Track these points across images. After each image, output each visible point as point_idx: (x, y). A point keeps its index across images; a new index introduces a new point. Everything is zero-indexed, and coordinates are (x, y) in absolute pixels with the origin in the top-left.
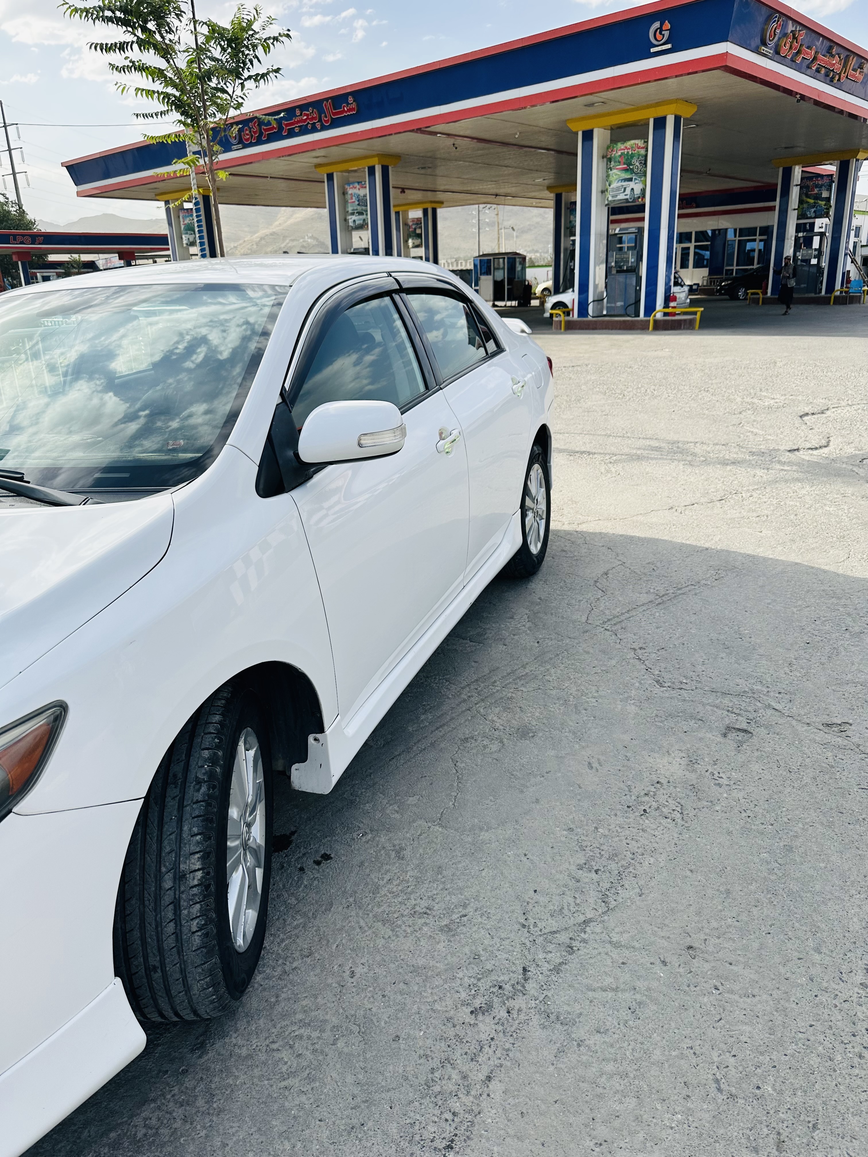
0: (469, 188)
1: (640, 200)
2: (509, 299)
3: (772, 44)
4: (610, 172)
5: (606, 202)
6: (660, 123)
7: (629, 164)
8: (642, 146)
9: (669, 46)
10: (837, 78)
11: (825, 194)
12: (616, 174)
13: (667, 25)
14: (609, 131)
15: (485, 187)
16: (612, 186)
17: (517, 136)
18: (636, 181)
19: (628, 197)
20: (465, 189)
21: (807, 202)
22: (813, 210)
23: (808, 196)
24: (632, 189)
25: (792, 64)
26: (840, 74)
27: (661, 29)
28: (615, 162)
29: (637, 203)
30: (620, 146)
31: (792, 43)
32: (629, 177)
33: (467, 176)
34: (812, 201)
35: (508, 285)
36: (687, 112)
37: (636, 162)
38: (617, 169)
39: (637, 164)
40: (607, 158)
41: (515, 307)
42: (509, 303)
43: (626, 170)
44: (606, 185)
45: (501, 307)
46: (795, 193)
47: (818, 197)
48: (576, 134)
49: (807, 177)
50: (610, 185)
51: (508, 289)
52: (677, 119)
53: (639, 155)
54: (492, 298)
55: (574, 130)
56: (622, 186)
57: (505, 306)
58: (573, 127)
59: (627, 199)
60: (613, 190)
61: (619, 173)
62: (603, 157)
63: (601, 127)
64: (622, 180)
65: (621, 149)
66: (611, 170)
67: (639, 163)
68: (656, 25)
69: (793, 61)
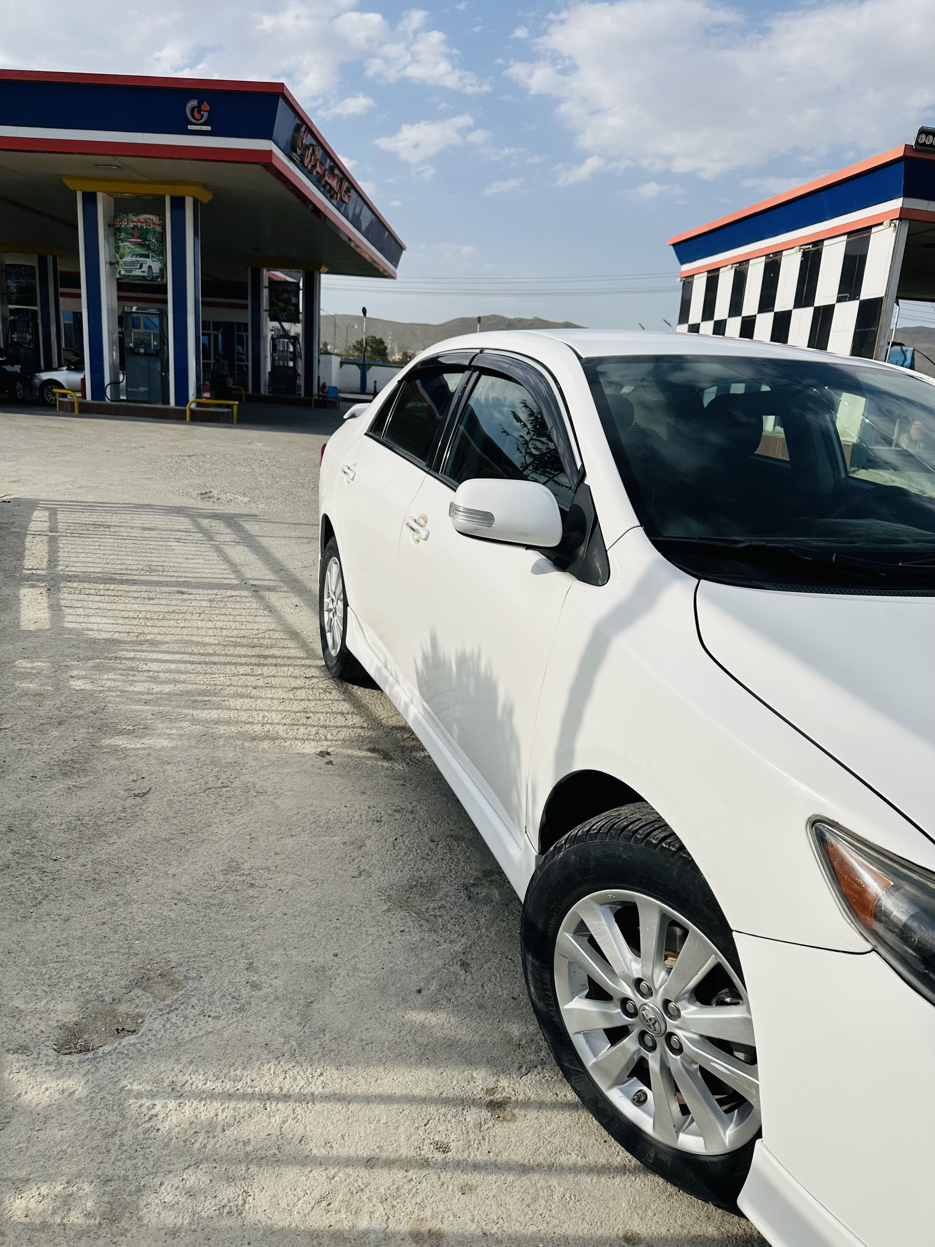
1: (159, 280)
3: (299, 152)
4: (121, 245)
5: (118, 276)
6: (178, 203)
7: (145, 239)
8: (157, 222)
9: (208, 128)
11: (293, 300)
12: (127, 246)
13: (206, 107)
14: (113, 199)
16: (124, 260)
18: (154, 259)
19: (145, 274)
21: (278, 306)
22: (284, 314)
23: (278, 300)
24: (150, 267)
25: (308, 173)
27: (199, 108)
28: (127, 234)
29: (156, 283)
30: (132, 217)
32: (145, 253)
34: (282, 305)
36: (206, 197)
37: (152, 239)
38: (130, 242)
39: (154, 240)
40: (114, 230)
43: (141, 245)
44: (116, 257)
46: (265, 293)
47: (286, 301)
48: (75, 192)
49: (274, 281)
50: (121, 258)
52: (196, 202)
53: (155, 232)
55: (72, 188)
56: (138, 261)
58: (71, 184)
59: (144, 277)
60: (126, 263)
61: (132, 246)
62: (109, 225)
63: (103, 192)
64: (137, 255)
65: (132, 221)
66: (122, 242)
67: (157, 241)
68: (194, 103)
69: (311, 172)
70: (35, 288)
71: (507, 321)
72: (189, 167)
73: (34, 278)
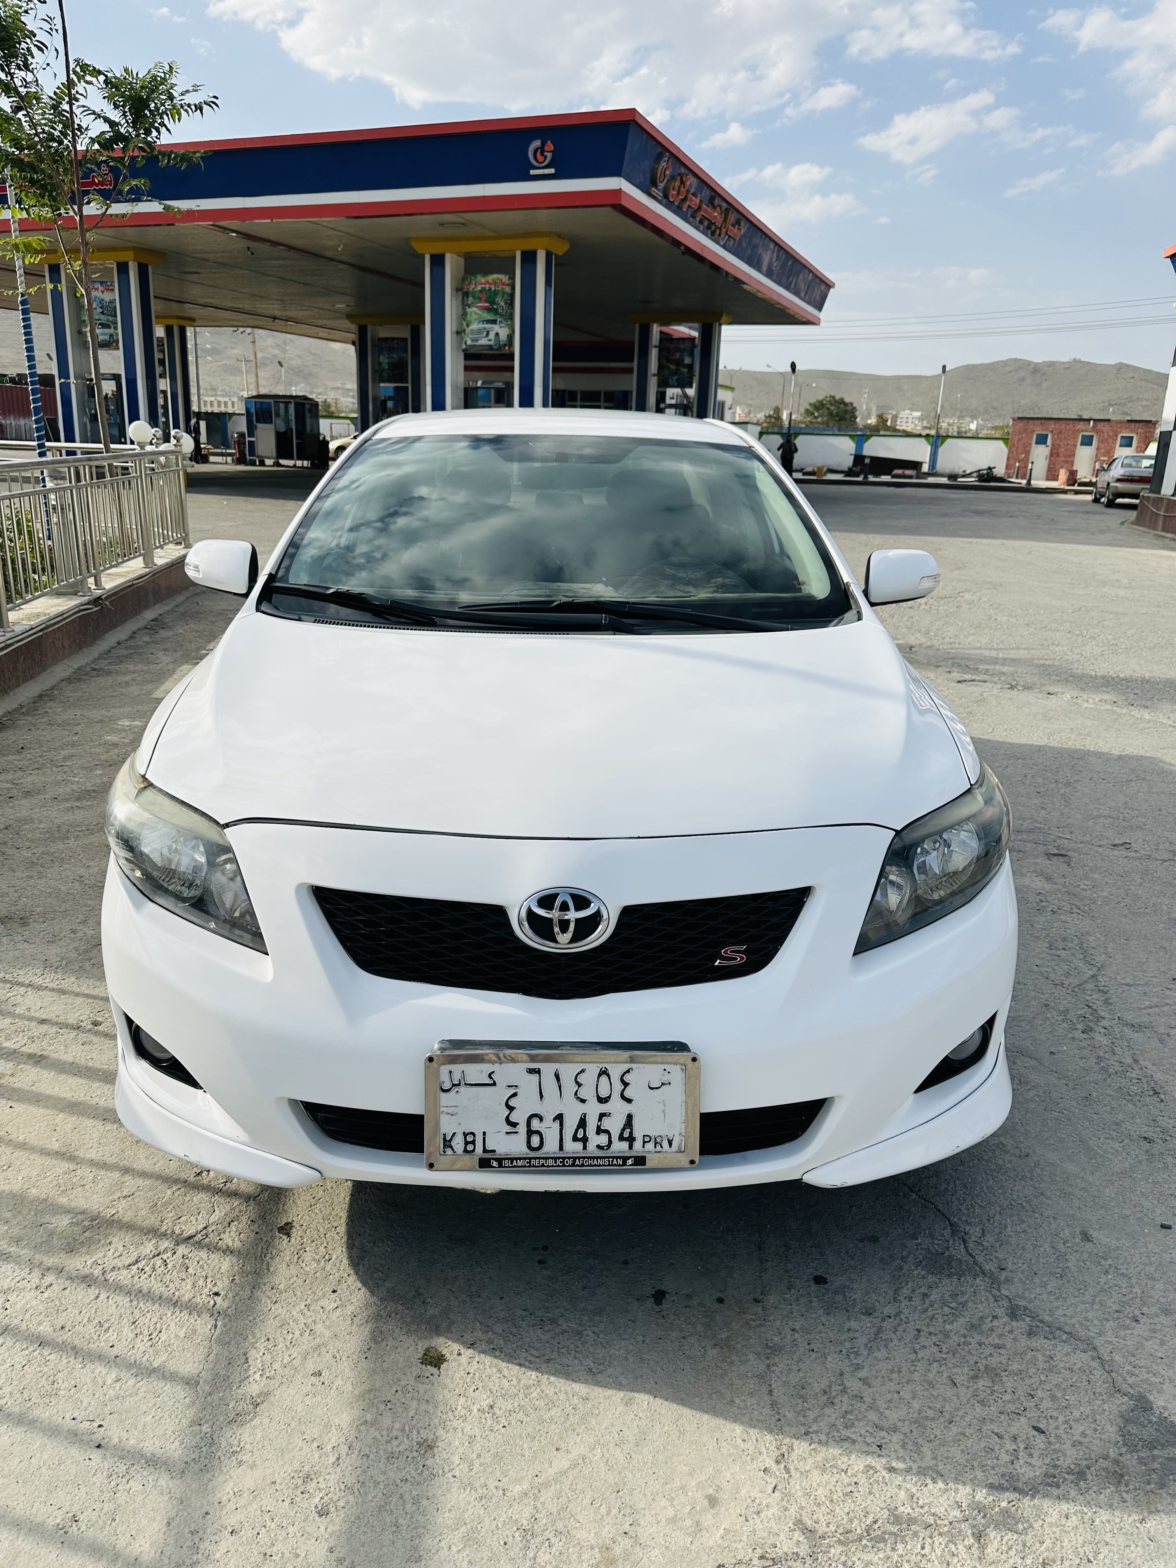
0: (240, 306)
1: (507, 348)
2: (299, 458)
3: (661, 186)
4: (469, 310)
5: (464, 347)
6: (529, 258)
7: (492, 303)
8: (507, 282)
9: (552, 171)
10: (718, 232)
11: (687, 361)
12: (474, 312)
13: (550, 146)
14: (463, 260)
15: (264, 306)
16: (471, 327)
17: (340, 249)
18: (502, 325)
19: (492, 343)
20: (235, 306)
21: (668, 368)
22: (675, 378)
23: (669, 361)
24: (497, 334)
25: (677, 211)
26: (720, 229)
27: (542, 149)
28: (474, 298)
29: (503, 352)
30: (481, 279)
31: (679, 187)
32: (492, 318)
33: (245, 290)
34: (673, 367)
35: (297, 438)
36: (561, 248)
37: (501, 302)
38: (477, 307)
39: (502, 303)
40: (462, 292)
41: (307, 468)
42: (299, 463)
43: (488, 310)
44: (462, 325)
45: (287, 466)
46: (654, 354)
47: (679, 363)
48: (423, 257)
49: (666, 338)
50: (468, 326)
51: (297, 444)
52: (549, 255)
53: (504, 293)
54: (275, 455)
55: (420, 252)
56: (485, 328)
57: (295, 466)
58: (418, 247)
59: (491, 346)
60: (472, 331)
61: (479, 312)
62: (457, 290)
63: (455, 253)
64: (484, 321)
65: (480, 283)
66: (469, 307)
67: (506, 303)
68: (537, 143)
69: (679, 208)
70: (407, 363)
71: (1032, 366)
72: (543, 216)
73: (406, 351)
